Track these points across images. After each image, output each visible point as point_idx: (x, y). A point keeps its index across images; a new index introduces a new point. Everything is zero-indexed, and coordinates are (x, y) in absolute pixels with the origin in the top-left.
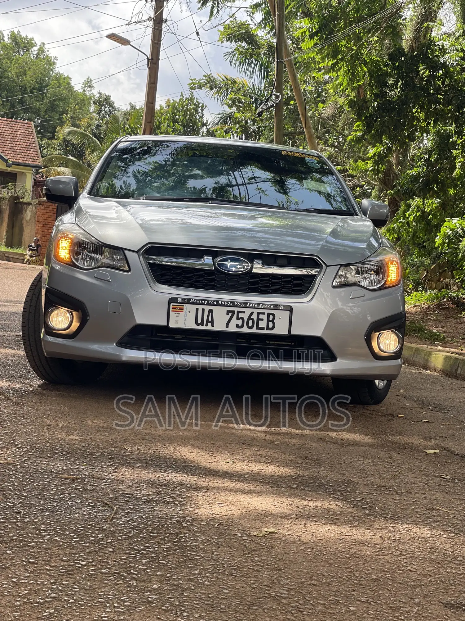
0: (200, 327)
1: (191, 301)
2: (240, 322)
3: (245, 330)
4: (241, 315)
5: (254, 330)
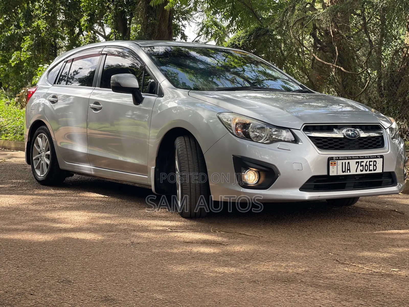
0: (344, 174)
1: (340, 158)
2: (361, 168)
3: (364, 172)
4: (362, 164)
5: (368, 172)
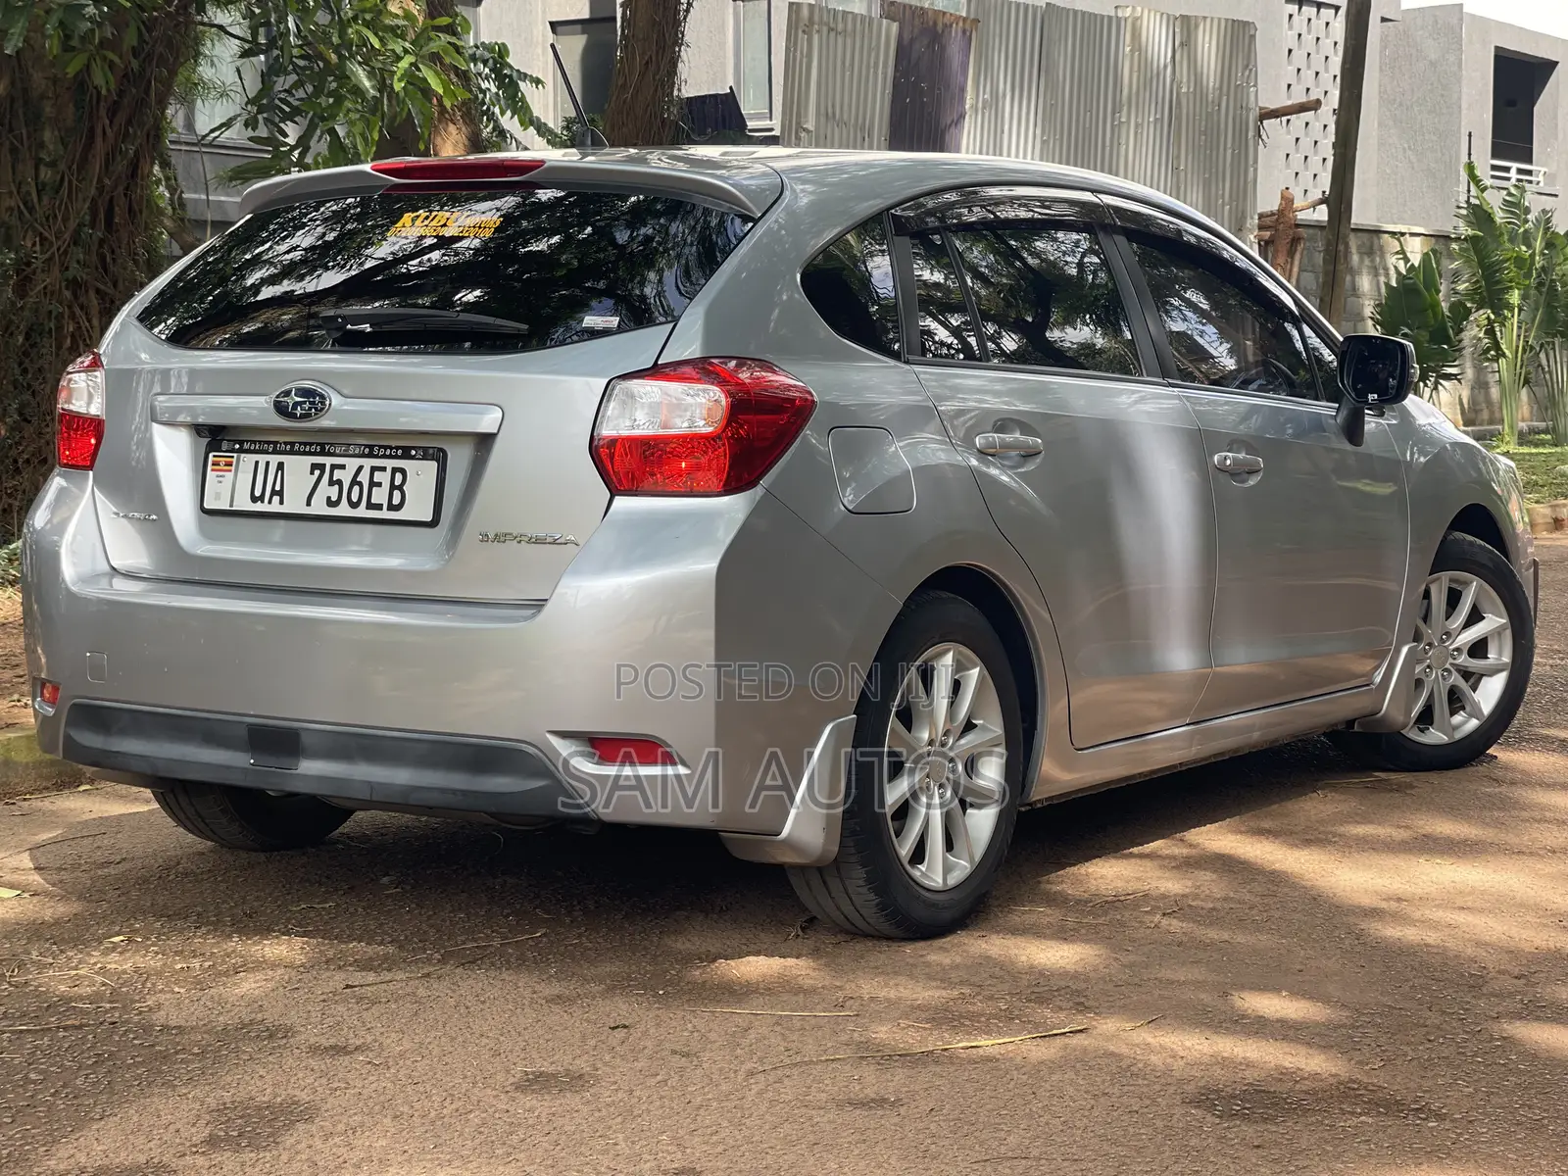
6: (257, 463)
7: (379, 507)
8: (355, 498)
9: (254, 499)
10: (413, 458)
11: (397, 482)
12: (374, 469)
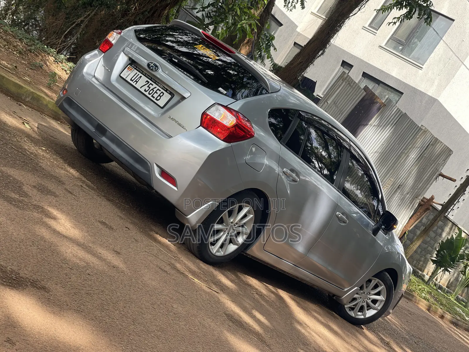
6: (137, 73)
7: (154, 97)
8: (150, 93)
9: (131, 80)
10: (167, 92)
11: (161, 95)
12: (158, 89)
